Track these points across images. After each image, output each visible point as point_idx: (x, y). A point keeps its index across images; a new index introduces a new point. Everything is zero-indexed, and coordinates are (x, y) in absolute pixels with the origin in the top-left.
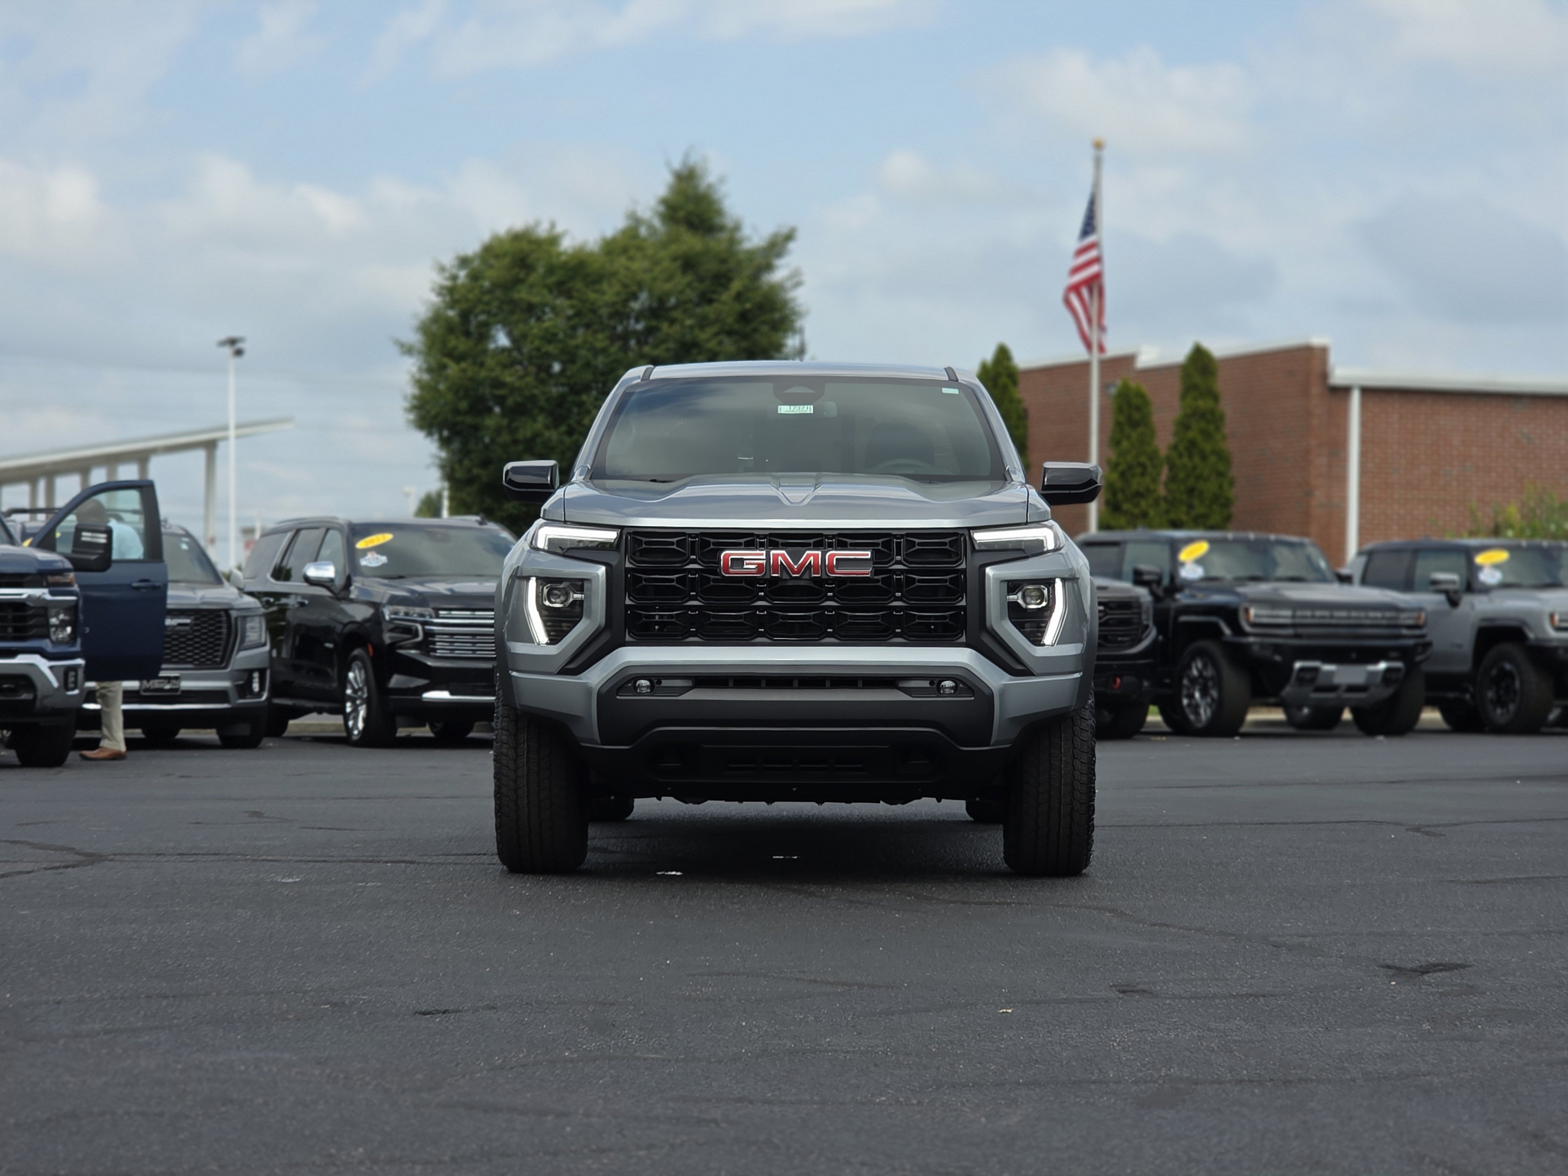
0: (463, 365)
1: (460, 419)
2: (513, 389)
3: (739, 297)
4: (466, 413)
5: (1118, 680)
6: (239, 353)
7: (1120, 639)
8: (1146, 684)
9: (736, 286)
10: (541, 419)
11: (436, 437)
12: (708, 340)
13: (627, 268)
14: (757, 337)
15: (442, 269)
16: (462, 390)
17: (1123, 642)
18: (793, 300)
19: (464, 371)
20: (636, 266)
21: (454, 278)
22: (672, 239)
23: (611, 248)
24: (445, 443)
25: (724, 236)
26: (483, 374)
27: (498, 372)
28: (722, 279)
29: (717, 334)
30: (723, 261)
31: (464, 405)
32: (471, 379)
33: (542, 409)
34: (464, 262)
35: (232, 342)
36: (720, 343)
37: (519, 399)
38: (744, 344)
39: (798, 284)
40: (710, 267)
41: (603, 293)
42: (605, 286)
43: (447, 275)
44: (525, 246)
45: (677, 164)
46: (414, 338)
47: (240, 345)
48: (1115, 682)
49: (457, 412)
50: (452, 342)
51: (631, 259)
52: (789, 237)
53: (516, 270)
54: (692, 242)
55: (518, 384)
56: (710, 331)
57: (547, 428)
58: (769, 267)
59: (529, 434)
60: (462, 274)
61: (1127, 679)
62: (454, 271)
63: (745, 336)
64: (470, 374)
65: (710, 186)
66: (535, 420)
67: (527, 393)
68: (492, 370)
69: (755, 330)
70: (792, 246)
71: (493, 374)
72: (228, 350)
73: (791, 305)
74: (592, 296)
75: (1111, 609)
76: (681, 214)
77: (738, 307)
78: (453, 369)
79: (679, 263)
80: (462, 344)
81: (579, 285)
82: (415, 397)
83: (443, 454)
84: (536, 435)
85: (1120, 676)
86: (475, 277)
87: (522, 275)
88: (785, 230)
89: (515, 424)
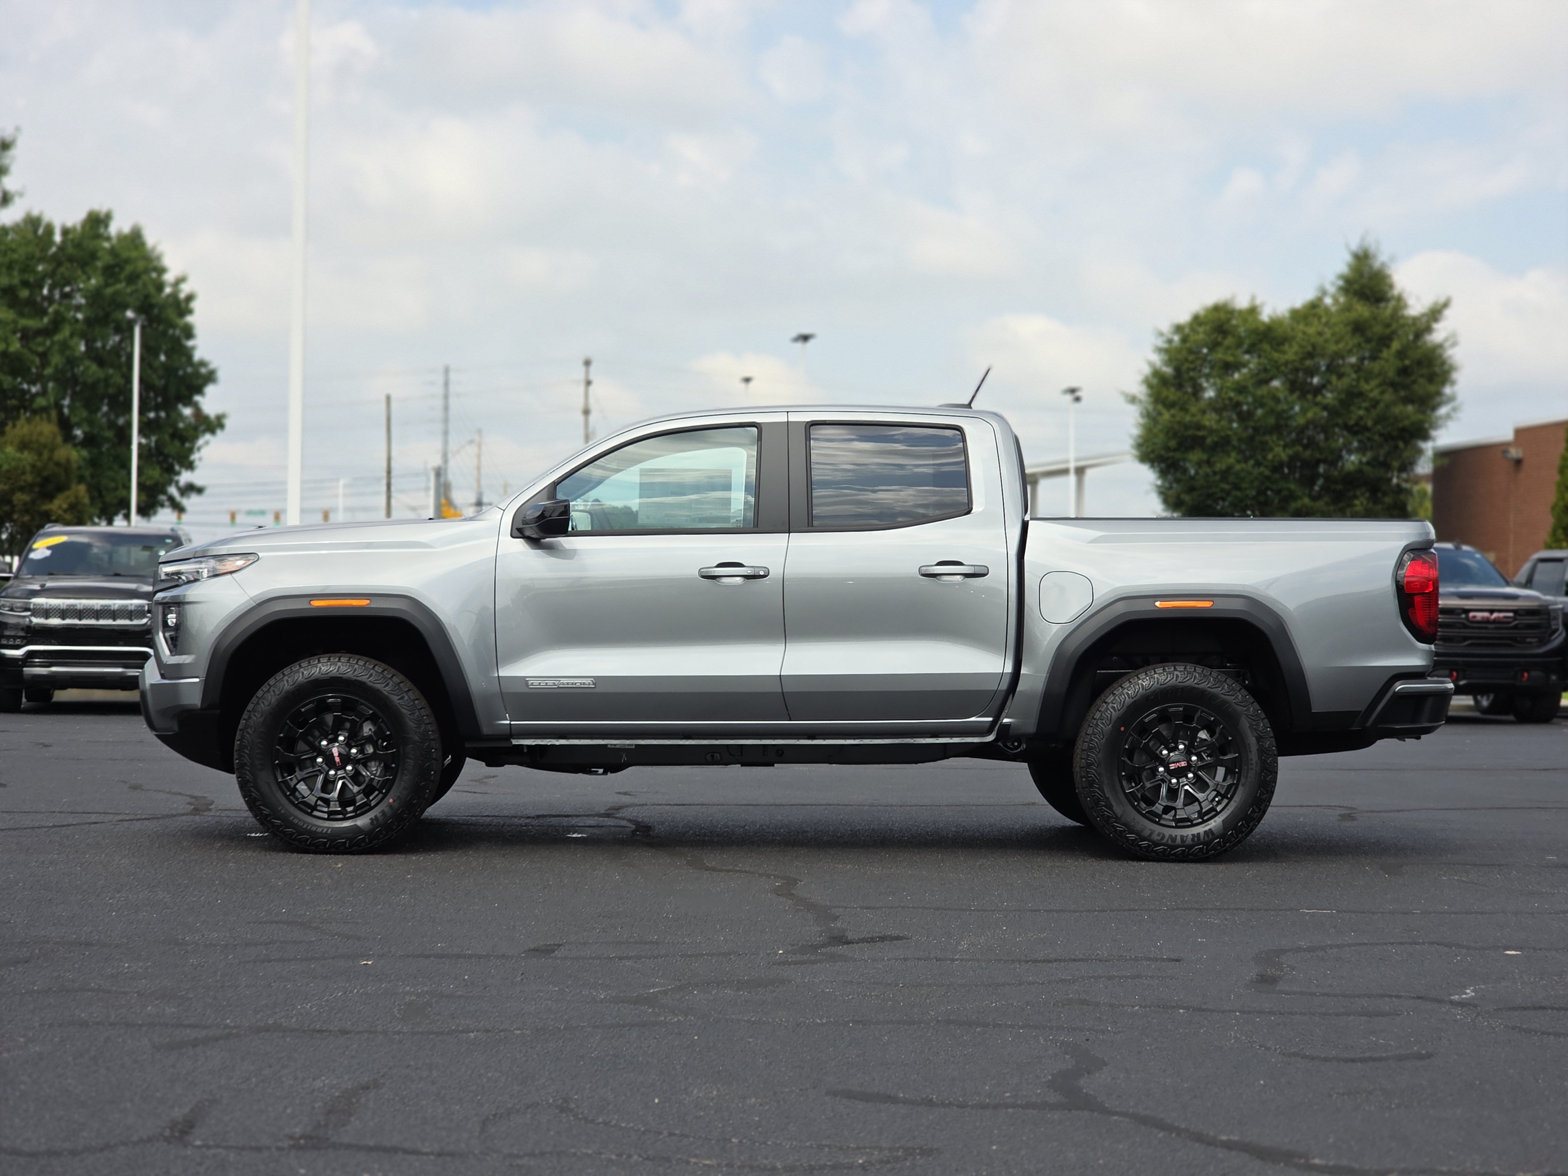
0: (1173, 411)
1: (1171, 454)
2: (1211, 431)
3: (1401, 354)
4: (1175, 450)
5: (1526, 675)
6: (1078, 399)
7: (1528, 640)
8: (1554, 677)
9: (1396, 345)
10: (1234, 455)
11: (1157, 469)
12: (1372, 390)
13: (1304, 333)
14: (1416, 387)
15: (1161, 334)
16: (1171, 432)
17: (1530, 643)
18: (1450, 357)
19: (1173, 416)
20: (1311, 331)
21: (1170, 341)
22: (1347, 308)
23: (1296, 315)
24: (1163, 474)
25: (1392, 303)
26: (1188, 418)
27: (1199, 417)
28: (1385, 341)
29: (1380, 385)
30: (1388, 326)
31: (1173, 443)
32: (1179, 422)
33: (1234, 448)
34: (1178, 329)
35: (1072, 391)
36: (1383, 393)
37: (1216, 439)
38: (1402, 393)
39: (1455, 344)
40: (1378, 329)
41: (1284, 353)
42: (1286, 347)
43: (1165, 339)
44: (1223, 316)
45: (1354, 246)
46: (1140, 390)
47: (1079, 394)
48: (1523, 676)
49: (1168, 449)
50: (1165, 393)
51: (1307, 324)
52: (1446, 305)
53: (1215, 335)
54: (1362, 310)
55: (1215, 426)
56: (1374, 383)
57: (1238, 462)
58: (1428, 329)
59: (1224, 467)
60: (1176, 338)
61: (1534, 674)
62: (1170, 336)
63: (1405, 387)
64: (1178, 419)
65: (1383, 265)
66: (1229, 456)
67: (1223, 434)
68: (1193, 415)
69: (1414, 382)
70: (1447, 313)
71: (1195, 419)
72: (1069, 397)
73: (1449, 361)
74: (1276, 355)
75: (1520, 615)
76: (1356, 287)
77: (1399, 364)
78: (1166, 416)
79: (1349, 328)
80: (1172, 394)
81: (1266, 346)
82: (1140, 437)
83: (1159, 482)
84: (1229, 468)
85: (1528, 671)
86: (1184, 340)
87: (1219, 339)
88: (1442, 300)
89: (1213, 459)
